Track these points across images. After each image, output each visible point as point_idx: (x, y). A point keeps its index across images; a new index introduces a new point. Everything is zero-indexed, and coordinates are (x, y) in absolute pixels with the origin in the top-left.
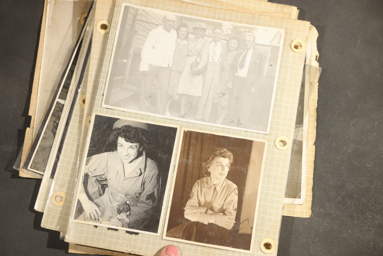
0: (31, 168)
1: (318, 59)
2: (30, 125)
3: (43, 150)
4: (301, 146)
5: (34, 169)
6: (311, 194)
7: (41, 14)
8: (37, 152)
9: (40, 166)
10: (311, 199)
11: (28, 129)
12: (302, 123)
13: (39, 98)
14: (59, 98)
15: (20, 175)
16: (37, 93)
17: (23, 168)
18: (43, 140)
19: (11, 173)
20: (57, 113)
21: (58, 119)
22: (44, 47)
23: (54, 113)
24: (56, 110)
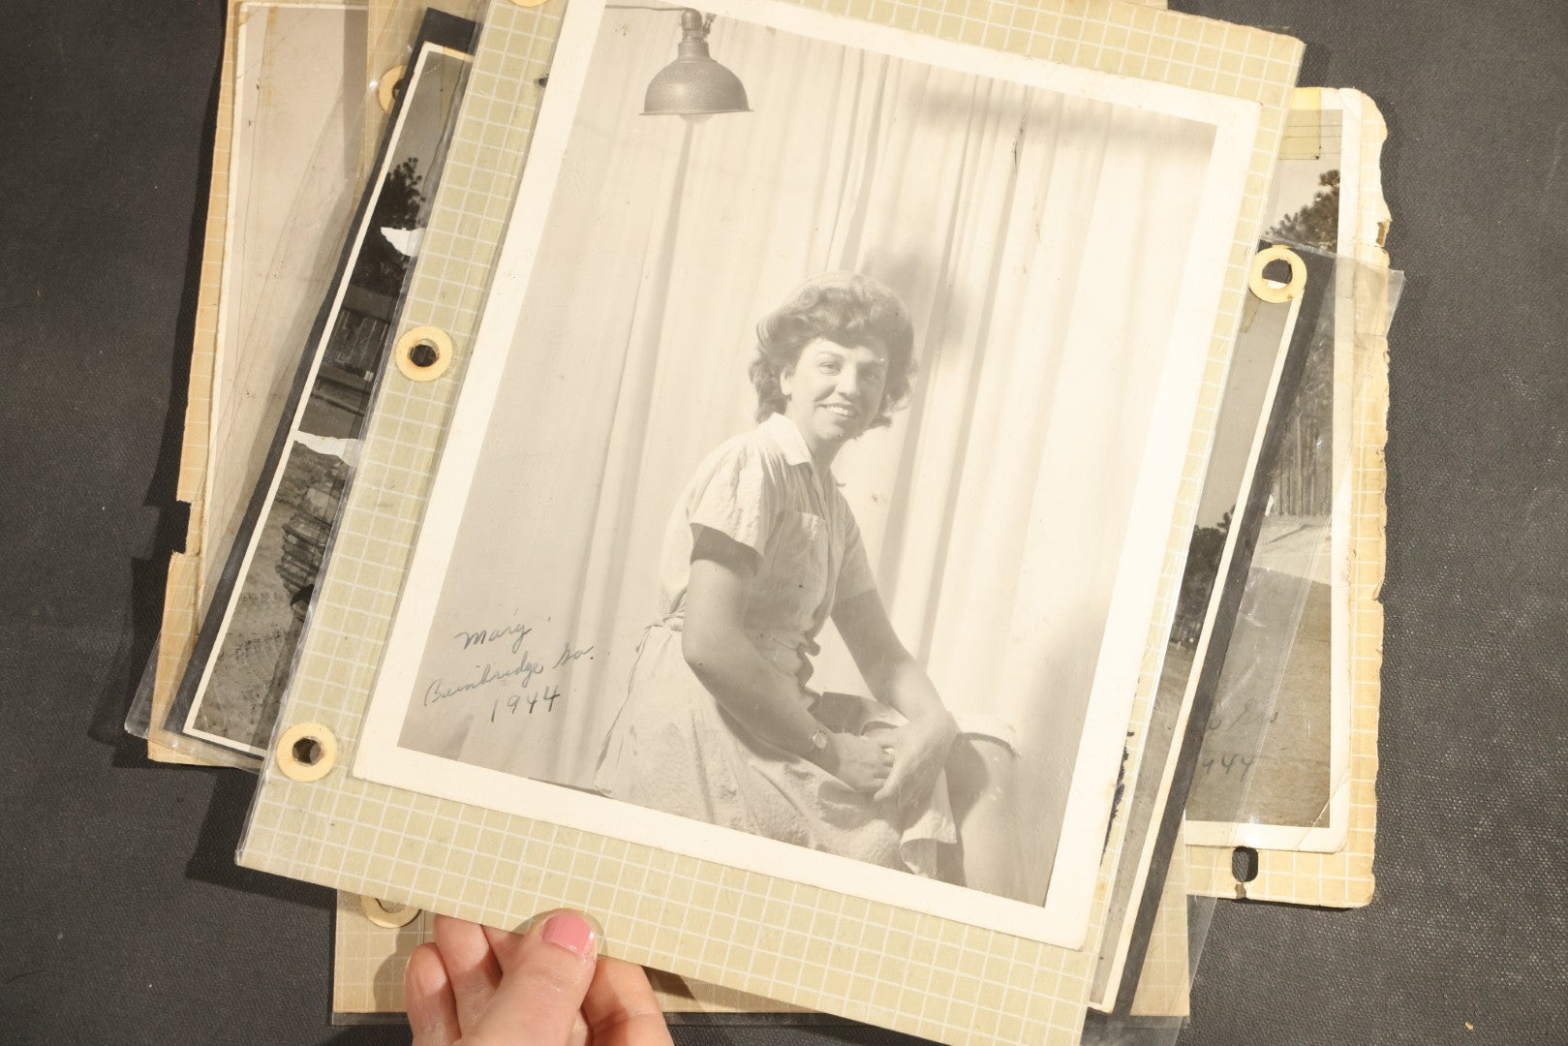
0: (199, 726)
1: (1386, 241)
2: (185, 541)
3: (244, 651)
4: (1328, 605)
5: (209, 730)
6: (1370, 806)
7: (215, 66)
8: (220, 657)
9: (235, 718)
10: (1375, 831)
11: (177, 561)
12: (1329, 511)
13: (219, 428)
14: (301, 429)
15: (150, 757)
16: (211, 404)
17: (166, 727)
18: (245, 609)
19: (112, 749)
20: (297, 491)
21: (301, 516)
22: (232, 210)
23: (285, 494)
24: (291, 481)
